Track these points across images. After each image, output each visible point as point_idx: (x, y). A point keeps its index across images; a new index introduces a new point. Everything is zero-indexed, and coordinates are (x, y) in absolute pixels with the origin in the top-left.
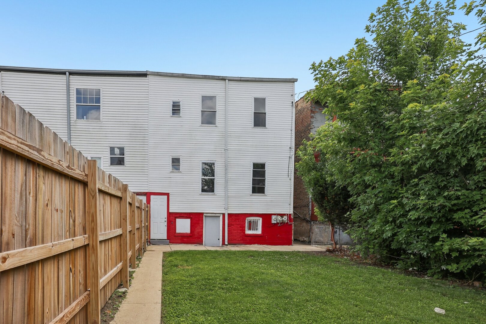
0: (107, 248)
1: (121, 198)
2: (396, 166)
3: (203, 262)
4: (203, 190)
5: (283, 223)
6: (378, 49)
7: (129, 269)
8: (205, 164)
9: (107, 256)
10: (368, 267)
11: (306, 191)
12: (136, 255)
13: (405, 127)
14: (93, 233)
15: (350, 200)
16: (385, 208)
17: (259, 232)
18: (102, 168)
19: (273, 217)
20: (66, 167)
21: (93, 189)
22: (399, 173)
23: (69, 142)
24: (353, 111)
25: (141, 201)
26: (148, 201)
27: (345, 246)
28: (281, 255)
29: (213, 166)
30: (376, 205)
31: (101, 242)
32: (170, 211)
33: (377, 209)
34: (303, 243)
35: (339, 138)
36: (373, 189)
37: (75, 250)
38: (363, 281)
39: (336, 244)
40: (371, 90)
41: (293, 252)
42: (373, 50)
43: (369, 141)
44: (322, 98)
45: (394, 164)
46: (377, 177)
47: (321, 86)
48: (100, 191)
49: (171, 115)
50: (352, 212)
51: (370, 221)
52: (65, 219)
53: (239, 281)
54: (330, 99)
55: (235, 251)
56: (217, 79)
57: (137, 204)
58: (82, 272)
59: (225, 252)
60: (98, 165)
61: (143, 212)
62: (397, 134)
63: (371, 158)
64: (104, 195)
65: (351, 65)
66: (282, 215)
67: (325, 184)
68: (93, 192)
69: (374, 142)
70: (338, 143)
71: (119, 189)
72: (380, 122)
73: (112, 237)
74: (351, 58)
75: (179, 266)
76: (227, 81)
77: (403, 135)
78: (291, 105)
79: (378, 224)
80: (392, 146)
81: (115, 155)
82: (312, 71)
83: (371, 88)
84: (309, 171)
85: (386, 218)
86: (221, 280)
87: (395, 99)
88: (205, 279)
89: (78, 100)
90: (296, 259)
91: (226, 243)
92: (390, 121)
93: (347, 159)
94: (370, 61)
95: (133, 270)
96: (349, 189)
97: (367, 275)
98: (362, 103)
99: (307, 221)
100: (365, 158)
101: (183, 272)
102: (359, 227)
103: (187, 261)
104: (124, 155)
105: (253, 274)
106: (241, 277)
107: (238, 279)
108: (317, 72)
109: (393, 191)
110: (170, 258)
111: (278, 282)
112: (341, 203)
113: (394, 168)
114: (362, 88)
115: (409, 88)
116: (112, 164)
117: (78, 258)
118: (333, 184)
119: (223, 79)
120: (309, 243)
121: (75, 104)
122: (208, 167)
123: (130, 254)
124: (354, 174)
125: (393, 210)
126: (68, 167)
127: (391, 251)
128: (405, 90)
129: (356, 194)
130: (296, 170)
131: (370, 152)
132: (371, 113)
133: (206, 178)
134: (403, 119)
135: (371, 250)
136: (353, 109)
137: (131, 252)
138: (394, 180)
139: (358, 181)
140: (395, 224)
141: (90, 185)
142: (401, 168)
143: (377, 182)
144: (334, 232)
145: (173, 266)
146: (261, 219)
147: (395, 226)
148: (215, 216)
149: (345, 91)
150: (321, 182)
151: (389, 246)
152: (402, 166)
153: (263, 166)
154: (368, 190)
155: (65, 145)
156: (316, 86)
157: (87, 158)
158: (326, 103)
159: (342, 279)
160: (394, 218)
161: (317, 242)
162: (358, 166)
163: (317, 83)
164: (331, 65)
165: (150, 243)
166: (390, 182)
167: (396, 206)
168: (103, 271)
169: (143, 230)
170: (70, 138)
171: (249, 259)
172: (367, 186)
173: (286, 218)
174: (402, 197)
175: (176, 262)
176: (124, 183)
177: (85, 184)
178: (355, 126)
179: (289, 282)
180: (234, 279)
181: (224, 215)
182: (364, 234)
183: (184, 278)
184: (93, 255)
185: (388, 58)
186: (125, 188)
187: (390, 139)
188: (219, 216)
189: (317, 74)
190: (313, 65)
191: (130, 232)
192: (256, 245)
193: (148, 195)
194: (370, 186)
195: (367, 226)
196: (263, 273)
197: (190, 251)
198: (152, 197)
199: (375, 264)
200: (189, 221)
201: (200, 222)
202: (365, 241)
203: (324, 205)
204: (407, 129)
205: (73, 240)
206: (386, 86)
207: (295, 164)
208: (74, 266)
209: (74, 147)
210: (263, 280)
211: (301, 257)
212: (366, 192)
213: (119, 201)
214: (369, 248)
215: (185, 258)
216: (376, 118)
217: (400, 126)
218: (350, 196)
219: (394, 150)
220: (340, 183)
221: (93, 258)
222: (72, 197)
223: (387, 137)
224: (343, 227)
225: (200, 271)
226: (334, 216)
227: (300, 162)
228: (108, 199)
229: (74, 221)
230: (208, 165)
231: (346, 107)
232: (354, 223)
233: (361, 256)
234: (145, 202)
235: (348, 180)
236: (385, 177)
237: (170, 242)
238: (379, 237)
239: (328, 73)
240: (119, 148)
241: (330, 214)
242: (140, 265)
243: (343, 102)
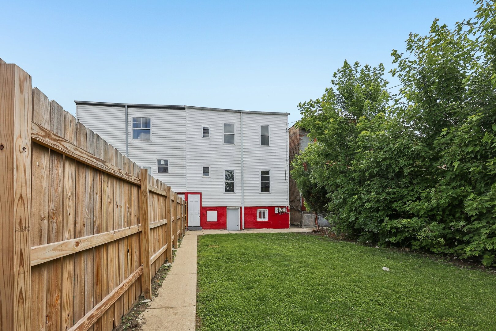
0: (156, 234)
1: (165, 197)
2: (355, 172)
3: (227, 242)
4: (226, 190)
5: (283, 213)
6: (340, 95)
7: (173, 249)
8: (227, 171)
9: (156, 239)
10: (340, 241)
11: (298, 190)
12: (178, 238)
13: (360, 146)
14: (145, 223)
15: (327, 196)
16: (350, 201)
17: (266, 219)
18: (152, 175)
19: (276, 209)
20: (125, 174)
21: (145, 190)
22: (357, 177)
23: (127, 156)
24: (327, 136)
25: (181, 198)
26: (186, 199)
27: (325, 228)
28: (282, 235)
29: (233, 173)
30: (344, 199)
31: (151, 229)
32: (203, 206)
33: (345, 202)
34: (297, 226)
35: (319, 154)
36: (342, 188)
37: (132, 236)
38: (337, 251)
39: (319, 226)
40: (338, 122)
41: (290, 233)
42: (337, 96)
43: (338, 156)
44: (306, 126)
45: (355, 171)
46: (344, 180)
47: (305, 118)
48: (150, 191)
49: (203, 137)
50: (329, 204)
51: (340, 210)
52: (124, 213)
53: (253, 255)
54: (312, 127)
55: (250, 234)
56: (234, 112)
57: (178, 201)
58: (137, 252)
59: (243, 234)
60: (148, 172)
61: (182, 207)
62: (355, 151)
63: (340, 167)
64: (153, 195)
65: (324, 105)
66: (282, 207)
67: (311, 185)
68: (145, 192)
69: (341, 157)
70: (318, 157)
71: (165, 190)
72: (344, 143)
73: (159, 225)
74: (324, 100)
75: (210, 246)
76: (242, 113)
77: (359, 152)
78: (286, 130)
79: (346, 212)
80: (352, 159)
81: (162, 165)
82: (299, 108)
83: (337, 121)
84: (299, 176)
85: (351, 207)
86: (240, 255)
87: (352, 128)
88: (229, 255)
89: (134, 125)
90: (292, 238)
91: (243, 228)
92: (350, 142)
93: (324, 168)
94: (335, 103)
95: (176, 249)
96: (326, 188)
97: (340, 247)
98: (333, 130)
99: (299, 211)
100: (336, 167)
101: (212, 250)
102: (334, 214)
103: (215, 242)
104: (168, 165)
105: (263, 250)
106: (254, 252)
107: (252, 253)
108: (302, 109)
109: (355, 189)
110: (202, 240)
111: (280, 255)
112: (322, 198)
113: (355, 174)
114: (332, 121)
115: (360, 121)
116: (159, 172)
117: (134, 242)
118: (316, 185)
119: (239, 112)
120: (301, 226)
121: (132, 128)
122: (229, 174)
123: (173, 238)
124: (329, 178)
125: (355, 202)
126: (126, 174)
127: (355, 230)
128: (358, 123)
129: (331, 192)
130: (290, 176)
131: (339, 163)
132: (338, 137)
133: (228, 181)
134: (359, 141)
135: (342, 230)
136: (327, 134)
137: (174, 236)
138: (355, 182)
139: (332, 182)
140: (356, 211)
141: (143, 188)
142: (359, 174)
143: (344, 183)
144: (317, 219)
145: (205, 246)
146: (267, 210)
147: (357, 213)
148: (235, 209)
149: (321, 122)
150: (308, 184)
151: (353, 227)
152: (359, 173)
153: (268, 173)
154: (338, 189)
155: (123, 158)
156: (302, 118)
157: (140, 168)
158: (309, 129)
159: (324, 251)
160: (355, 207)
161: (306, 226)
162: (331, 172)
163: (303, 116)
164: (312, 104)
165: (188, 229)
166: (352, 183)
167: (357, 200)
168: (153, 251)
169: (183, 220)
170: (128, 153)
171: (260, 239)
172: (338, 186)
173: (285, 209)
174: (360, 193)
175: (207, 243)
176: (168, 186)
177: (139, 187)
178: (329, 146)
179: (288, 254)
180: (249, 253)
181: (241, 208)
182: (337, 219)
183: (213, 254)
184: (145, 239)
185: (346, 102)
186: (169, 189)
187: (351, 155)
188: (238, 209)
189: (303, 110)
190: (300, 104)
191: (173, 221)
192: (264, 229)
193: (186, 194)
194: (339, 186)
195: (339, 214)
196: (270, 249)
197: (217, 234)
198: (189, 195)
199: (344, 240)
200: (216, 212)
201: (224, 213)
202: (338, 224)
203: (310, 199)
204: (361, 148)
205: (130, 228)
206: (346, 120)
207: (290, 171)
208: (131, 248)
209: (130, 159)
210: (270, 253)
211: (295, 236)
212: (337, 190)
213: (164, 198)
214: (341, 229)
215: (213, 239)
216: (342, 141)
217: (357, 146)
218: (327, 193)
219: (354, 162)
220: (320, 185)
221: (145, 242)
222: (129, 197)
223: (349, 153)
224: (323, 215)
225: (224, 248)
226: (317, 207)
227: (294, 170)
228: (156, 197)
229: (131, 214)
230: (229, 172)
231: (322, 133)
232: (331, 211)
233: (335, 234)
234: (184, 199)
235: (326, 183)
236: (349, 180)
237: (203, 229)
238: (347, 221)
239: (309, 109)
240: (164, 160)
241: (314, 205)
242: (180, 245)
243: (320, 130)
